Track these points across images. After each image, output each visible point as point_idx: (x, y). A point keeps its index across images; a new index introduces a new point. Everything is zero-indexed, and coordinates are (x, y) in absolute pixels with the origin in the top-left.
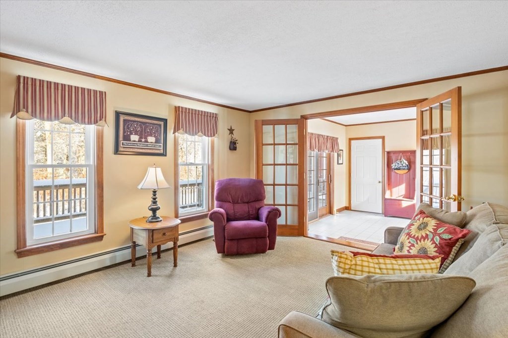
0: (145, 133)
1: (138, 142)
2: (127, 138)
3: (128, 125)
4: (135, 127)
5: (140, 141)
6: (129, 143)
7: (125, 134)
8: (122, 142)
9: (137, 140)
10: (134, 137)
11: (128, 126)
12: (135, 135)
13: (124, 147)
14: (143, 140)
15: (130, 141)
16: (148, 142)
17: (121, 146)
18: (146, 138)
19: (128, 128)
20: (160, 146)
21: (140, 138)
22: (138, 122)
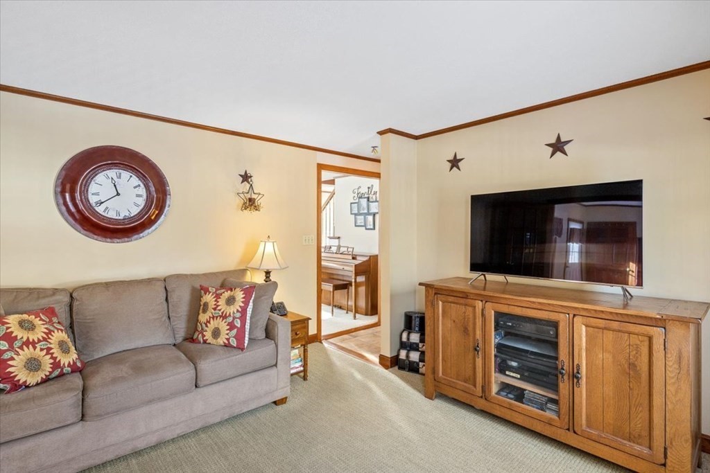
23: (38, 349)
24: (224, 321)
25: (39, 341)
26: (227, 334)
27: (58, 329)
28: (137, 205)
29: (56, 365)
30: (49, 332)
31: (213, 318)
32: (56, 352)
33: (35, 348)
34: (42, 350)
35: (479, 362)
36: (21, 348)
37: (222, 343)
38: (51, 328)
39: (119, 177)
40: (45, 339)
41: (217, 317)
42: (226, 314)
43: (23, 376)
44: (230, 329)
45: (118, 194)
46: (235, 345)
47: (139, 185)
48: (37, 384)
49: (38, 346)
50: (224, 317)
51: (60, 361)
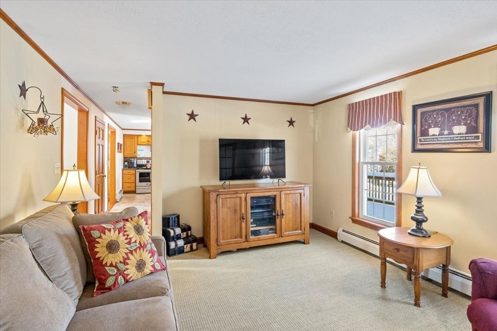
0: (449, 121)
1: (439, 135)
2: (424, 133)
3: (426, 117)
4: (435, 118)
5: (441, 134)
6: (427, 139)
7: (423, 129)
8: (419, 138)
9: (437, 134)
10: (434, 131)
11: (425, 119)
12: (434, 127)
13: (421, 144)
14: (446, 132)
15: (428, 136)
16: (454, 134)
17: (419, 143)
18: (450, 129)
19: (426, 121)
20: (478, 137)
21: (441, 130)
22: (438, 110)
24: (145, 250)
26: (152, 261)
31: (131, 252)
35: (244, 225)
37: (149, 272)
41: (135, 250)
42: (144, 243)
44: (153, 256)
46: (160, 268)
50: (142, 246)
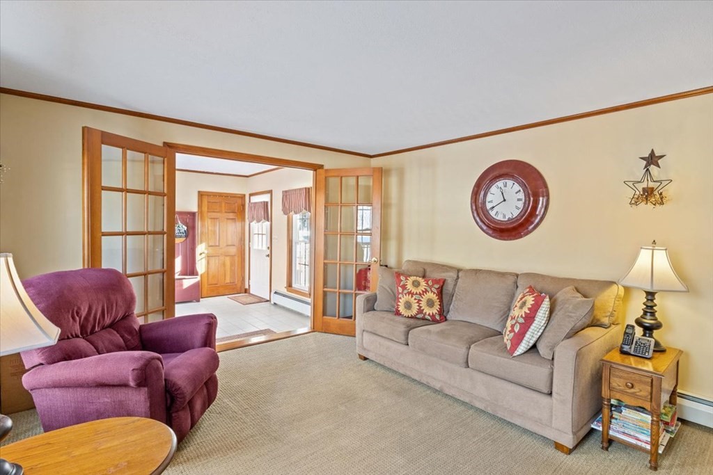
23: (413, 298)
25: (416, 294)
27: (432, 291)
28: (517, 208)
29: (420, 311)
30: (426, 291)
32: (423, 304)
33: (412, 297)
34: (415, 299)
36: (406, 294)
38: (429, 289)
39: (505, 186)
40: (420, 294)
43: (402, 309)
45: (505, 200)
47: (520, 191)
48: (408, 317)
49: (414, 296)
51: (423, 310)
